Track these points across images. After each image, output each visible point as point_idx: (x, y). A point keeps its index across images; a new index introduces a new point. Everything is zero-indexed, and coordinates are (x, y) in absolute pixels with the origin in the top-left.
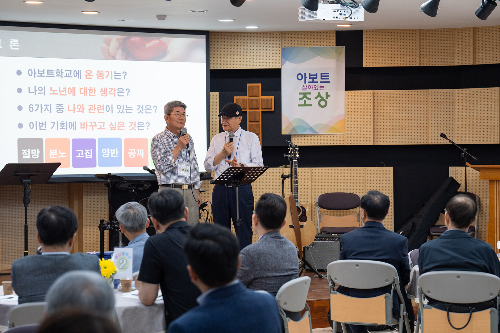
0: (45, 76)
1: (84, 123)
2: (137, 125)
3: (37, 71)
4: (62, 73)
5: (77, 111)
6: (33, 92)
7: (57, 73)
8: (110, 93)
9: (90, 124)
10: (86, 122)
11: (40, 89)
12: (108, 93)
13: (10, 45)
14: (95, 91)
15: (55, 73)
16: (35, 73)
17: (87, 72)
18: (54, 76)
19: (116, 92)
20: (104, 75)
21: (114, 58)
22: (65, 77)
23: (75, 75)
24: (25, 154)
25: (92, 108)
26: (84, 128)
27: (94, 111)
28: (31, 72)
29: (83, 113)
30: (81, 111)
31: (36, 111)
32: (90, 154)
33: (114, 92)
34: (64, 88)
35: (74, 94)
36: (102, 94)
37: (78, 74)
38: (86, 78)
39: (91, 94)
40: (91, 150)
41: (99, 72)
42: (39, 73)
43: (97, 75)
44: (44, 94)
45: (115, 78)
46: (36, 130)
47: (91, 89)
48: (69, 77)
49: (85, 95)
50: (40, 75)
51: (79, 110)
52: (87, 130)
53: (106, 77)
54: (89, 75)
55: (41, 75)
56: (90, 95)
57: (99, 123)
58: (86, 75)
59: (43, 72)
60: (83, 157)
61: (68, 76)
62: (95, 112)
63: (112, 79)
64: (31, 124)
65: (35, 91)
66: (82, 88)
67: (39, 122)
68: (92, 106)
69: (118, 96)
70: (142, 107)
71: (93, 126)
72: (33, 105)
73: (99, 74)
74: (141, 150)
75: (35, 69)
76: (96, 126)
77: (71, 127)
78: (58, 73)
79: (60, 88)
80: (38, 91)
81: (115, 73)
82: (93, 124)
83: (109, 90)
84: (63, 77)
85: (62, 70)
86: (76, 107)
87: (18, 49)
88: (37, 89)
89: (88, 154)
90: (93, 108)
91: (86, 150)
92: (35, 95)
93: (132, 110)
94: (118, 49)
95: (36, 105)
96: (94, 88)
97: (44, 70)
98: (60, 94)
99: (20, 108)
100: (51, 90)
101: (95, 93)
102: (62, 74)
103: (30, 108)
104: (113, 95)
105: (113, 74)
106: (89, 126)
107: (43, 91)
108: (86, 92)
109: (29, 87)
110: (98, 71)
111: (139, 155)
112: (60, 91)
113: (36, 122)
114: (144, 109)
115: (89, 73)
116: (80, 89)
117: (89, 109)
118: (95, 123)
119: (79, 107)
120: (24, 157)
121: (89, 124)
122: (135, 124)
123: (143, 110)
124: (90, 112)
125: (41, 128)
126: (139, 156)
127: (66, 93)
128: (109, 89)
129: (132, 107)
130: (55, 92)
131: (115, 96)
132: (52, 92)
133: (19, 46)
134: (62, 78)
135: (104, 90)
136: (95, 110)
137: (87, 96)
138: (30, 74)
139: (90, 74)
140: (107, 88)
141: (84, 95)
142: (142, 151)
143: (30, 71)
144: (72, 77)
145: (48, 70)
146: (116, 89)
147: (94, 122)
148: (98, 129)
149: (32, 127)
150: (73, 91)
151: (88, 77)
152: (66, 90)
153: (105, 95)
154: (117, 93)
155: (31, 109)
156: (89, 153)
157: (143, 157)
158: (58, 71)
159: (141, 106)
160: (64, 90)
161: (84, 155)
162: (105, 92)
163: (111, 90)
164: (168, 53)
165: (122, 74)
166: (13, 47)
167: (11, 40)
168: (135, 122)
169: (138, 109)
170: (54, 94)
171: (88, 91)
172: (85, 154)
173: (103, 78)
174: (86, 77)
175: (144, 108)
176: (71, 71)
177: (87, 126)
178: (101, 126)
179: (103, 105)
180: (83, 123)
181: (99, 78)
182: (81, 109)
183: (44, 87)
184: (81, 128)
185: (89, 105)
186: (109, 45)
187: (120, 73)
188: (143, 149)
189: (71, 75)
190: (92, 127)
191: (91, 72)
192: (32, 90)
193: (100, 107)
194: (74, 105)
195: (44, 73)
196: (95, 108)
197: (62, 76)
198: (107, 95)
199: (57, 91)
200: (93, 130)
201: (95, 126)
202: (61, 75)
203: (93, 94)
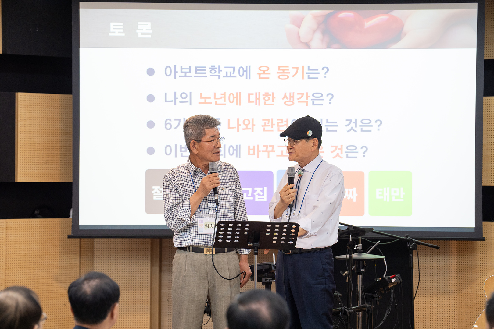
0: (192, 76)
1: (254, 147)
2: (345, 150)
3: (178, 69)
4: (220, 71)
5: (243, 129)
6: (172, 101)
7: (211, 71)
8: (300, 100)
9: (264, 149)
10: (258, 146)
11: (184, 96)
12: (296, 101)
13: (137, 31)
14: (273, 98)
15: (208, 71)
16: (176, 72)
17: (262, 69)
18: (206, 77)
19: (309, 99)
20: (289, 73)
21: (307, 46)
22: (224, 77)
23: (241, 74)
24: (156, 192)
25: (268, 123)
26: (254, 154)
27: (272, 129)
28: (170, 71)
29: (253, 131)
30: (250, 129)
31: (175, 128)
32: (263, 195)
33: (307, 99)
34: (222, 94)
35: (239, 103)
36: (285, 103)
37: (246, 72)
38: (260, 78)
39: (267, 102)
40: (265, 188)
41: (281, 68)
42: (182, 72)
43: (278, 73)
44: (189, 103)
45: (309, 78)
46: (176, 156)
47: (266, 95)
48: (231, 76)
49: (256, 104)
50: (183, 74)
51: (247, 127)
52: (258, 157)
53: (293, 76)
54: (264, 73)
55: (186, 74)
56: (265, 104)
57: (279, 146)
58: (259, 74)
59: (188, 71)
60: (252, 198)
61: (229, 75)
62: (272, 131)
63: (303, 78)
64: (168, 148)
65: (176, 98)
66: (253, 94)
67: (181, 146)
68: (268, 120)
69: (313, 104)
70: (356, 123)
71: (269, 152)
72: (170, 120)
73: (282, 71)
74: (351, 190)
75: (175, 66)
76: (275, 151)
77: (231, 153)
78: (213, 71)
79: (215, 94)
80: (180, 99)
81: (309, 69)
82: (270, 149)
83: (297, 96)
84: (221, 77)
85: (219, 67)
86: (241, 122)
87: (150, 36)
88: (178, 96)
89: (259, 195)
90: (270, 124)
91: (255, 189)
92: (175, 104)
93: (337, 126)
94: (315, 31)
95: (175, 120)
96: (273, 93)
97: (190, 67)
98: (216, 103)
99: (151, 125)
100: (201, 97)
101: (273, 101)
102: (219, 73)
103: (166, 124)
104: (305, 103)
105: (306, 70)
106: (263, 151)
107: (188, 99)
108: (259, 99)
109: (166, 94)
110: (279, 67)
111: (347, 197)
112: (215, 98)
113: (176, 145)
114: (358, 125)
115: (264, 71)
116: (249, 94)
117: (262, 126)
118: (273, 146)
119: (246, 122)
120: (155, 198)
121: (262, 148)
122: (341, 149)
123: (356, 126)
124: (264, 130)
125: (183, 155)
126: (349, 198)
127: (225, 101)
128: (298, 94)
129: (336, 122)
130: (208, 101)
131: (307, 105)
132: (203, 100)
133: (151, 31)
134: (219, 78)
135: (288, 96)
136: (272, 127)
137: (259, 105)
138: (168, 73)
139: (266, 72)
140: (293, 93)
141: (254, 103)
142: (353, 192)
143: (168, 69)
144: (236, 77)
145: (196, 67)
146: (310, 95)
147: (270, 146)
148: (277, 156)
149: (168, 152)
150: (236, 98)
151: (262, 76)
152: (224, 97)
153: (291, 103)
154: (312, 100)
155: (168, 126)
156: (261, 193)
157: (354, 200)
158: (213, 68)
159: (354, 121)
160: (222, 97)
161: (253, 195)
162: (290, 99)
163: (300, 95)
164: (405, 34)
165: (320, 71)
166: (142, 34)
167: (139, 23)
168: (342, 146)
169: (347, 126)
170: (205, 102)
171: (262, 97)
172: (255, 194)
173: (288, 77)
174: (260, 76)
175: (359, 123)
176: (234, 68)
177: (258, 151)
178: (282, 152)
179: (287, 119)
180: (251, 147)
181: (281, 77)
182: (250, 126)
183: (190, 93)
184: (249, 154)
185: (263, 120)
186: (299, 27)
187: (317, 70)
188: (355, 189)
189: (233, 73)
190: (267, 153)
191: (268, 69)
192: (171, 97)
193: (282, 122)
194: (238, 119)
195: (190, 72)
196: (273, 125)
197: (219, 76)
198: (293, 103)
199: (210, 98)
200: (269, 157)
201: (273, 151)
202: (217, 73)
203: (270, 102)
